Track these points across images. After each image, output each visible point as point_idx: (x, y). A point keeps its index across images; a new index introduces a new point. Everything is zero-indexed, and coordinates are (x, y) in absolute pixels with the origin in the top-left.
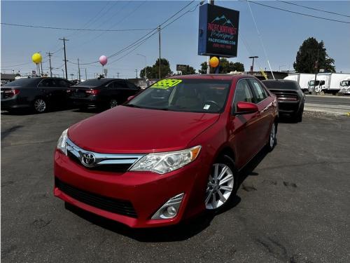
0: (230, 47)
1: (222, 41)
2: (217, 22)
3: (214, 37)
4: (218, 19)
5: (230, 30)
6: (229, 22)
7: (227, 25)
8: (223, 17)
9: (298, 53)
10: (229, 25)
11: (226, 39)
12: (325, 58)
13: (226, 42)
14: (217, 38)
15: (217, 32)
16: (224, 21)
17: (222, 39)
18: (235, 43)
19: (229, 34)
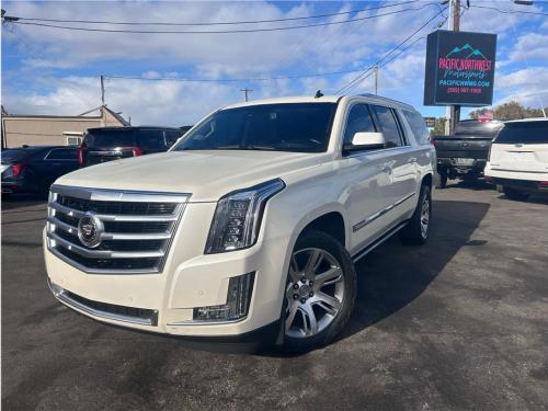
0: (480, 91)
1: (466, 83)
2: (455, 56)
3: (450, 78)
4: (456, 50)
5: (480, 64)
6: (477, 52)
7: (473, 57)
8: (466, 46)
10: (478, 58)
11: (473, 79)
13: (471, 84)
14: (455, 78)
15: (455, 70)
16: (469, 51)
17: (466, 80)
18: (487, 84)
19: (477, 71)
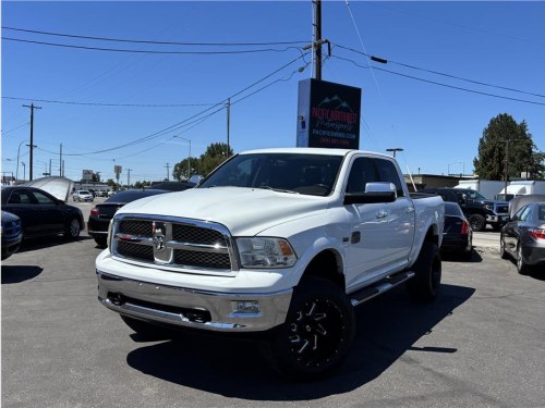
0: (348, 142)
1: (336, 134)
2: (326, 106)
3: (323, 127)
4: (327, 100)
5: (348, 117)
6: (344, 104)
7: (342, 109)
8: (336, 98)
9: (481, 141)
10: (345, 110)
11: (342, 130)
12: (531, 152)
13: (340, 135)
14: (326, 129)
15: (326, 121)
16: (338, 103)
17: (335, 131)
18: (354, 137)
19: (345, 123)
